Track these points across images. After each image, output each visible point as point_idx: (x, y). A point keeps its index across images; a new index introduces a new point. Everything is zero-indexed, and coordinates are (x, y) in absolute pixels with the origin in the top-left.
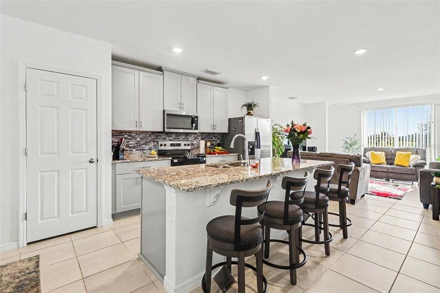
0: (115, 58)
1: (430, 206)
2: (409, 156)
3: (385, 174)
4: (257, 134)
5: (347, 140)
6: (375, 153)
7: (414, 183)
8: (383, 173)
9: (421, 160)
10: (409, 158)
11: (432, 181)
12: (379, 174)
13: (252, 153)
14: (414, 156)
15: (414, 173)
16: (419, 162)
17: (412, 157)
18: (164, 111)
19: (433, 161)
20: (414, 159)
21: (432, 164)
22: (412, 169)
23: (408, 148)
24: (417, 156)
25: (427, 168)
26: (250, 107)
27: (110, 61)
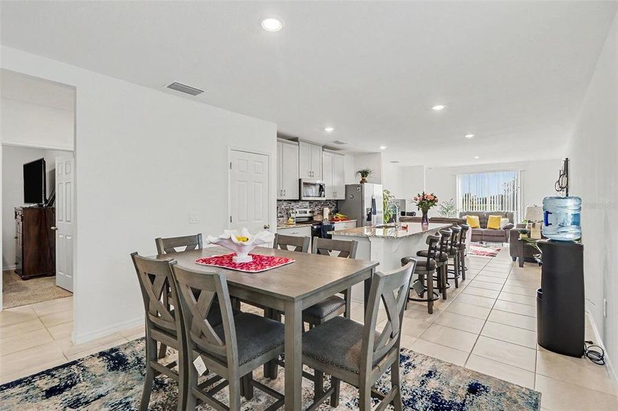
0: (280, 136)
1: (518, 258)
2: (499, 219)
4: (373, 201)
5: (443, 205)
6: (470, 217)
7: (504, 244)
8: (479, 236)
9: (509, 222)
10: (500, 221)
11: (519, 237)
12: (476, 238)
13: (369, 219)
14: (504, 219)
15: (504, 234)
16: (507, 224)
17: (502, 220)
18: (300, 180)
19: (519, 223)
20: (504, 222)
21: (518, 226)
22: (502, 231)
23: (498, 212)
24: (506, 219)
25: (514, 228)
26: (365, 174)
27: (276, 138)
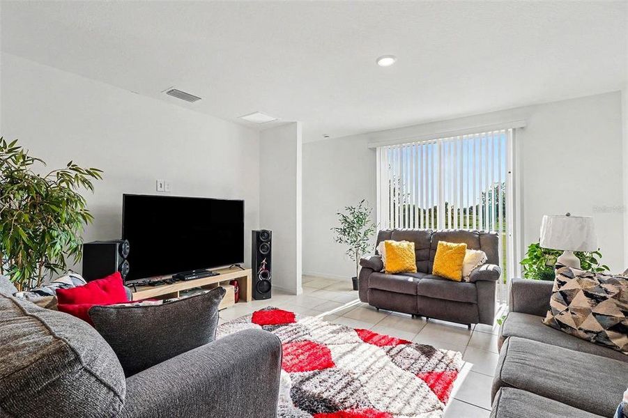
2: (461, 253)
3: (409, 303)
8: (406, 298)
9: (487, 262)
10: (463, 258)
12: (398, 301)
14: (473, 252)
15: (472, 300)
16: (483, 268)
17: (470, 254)
20: (472, 261)
22: (467, 289)
23: (462, 232)
24: (479, 251)
